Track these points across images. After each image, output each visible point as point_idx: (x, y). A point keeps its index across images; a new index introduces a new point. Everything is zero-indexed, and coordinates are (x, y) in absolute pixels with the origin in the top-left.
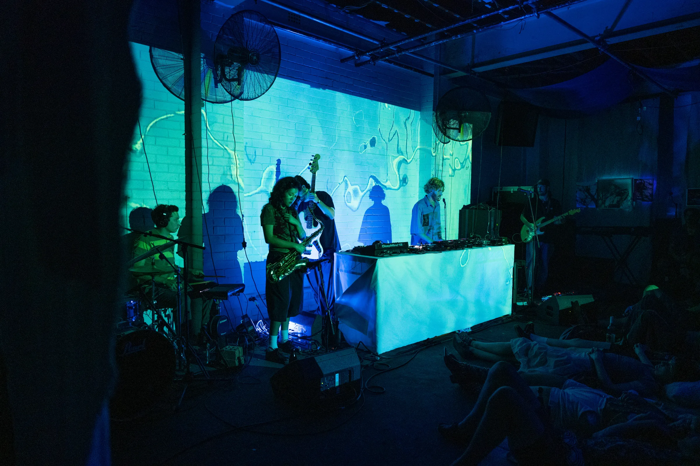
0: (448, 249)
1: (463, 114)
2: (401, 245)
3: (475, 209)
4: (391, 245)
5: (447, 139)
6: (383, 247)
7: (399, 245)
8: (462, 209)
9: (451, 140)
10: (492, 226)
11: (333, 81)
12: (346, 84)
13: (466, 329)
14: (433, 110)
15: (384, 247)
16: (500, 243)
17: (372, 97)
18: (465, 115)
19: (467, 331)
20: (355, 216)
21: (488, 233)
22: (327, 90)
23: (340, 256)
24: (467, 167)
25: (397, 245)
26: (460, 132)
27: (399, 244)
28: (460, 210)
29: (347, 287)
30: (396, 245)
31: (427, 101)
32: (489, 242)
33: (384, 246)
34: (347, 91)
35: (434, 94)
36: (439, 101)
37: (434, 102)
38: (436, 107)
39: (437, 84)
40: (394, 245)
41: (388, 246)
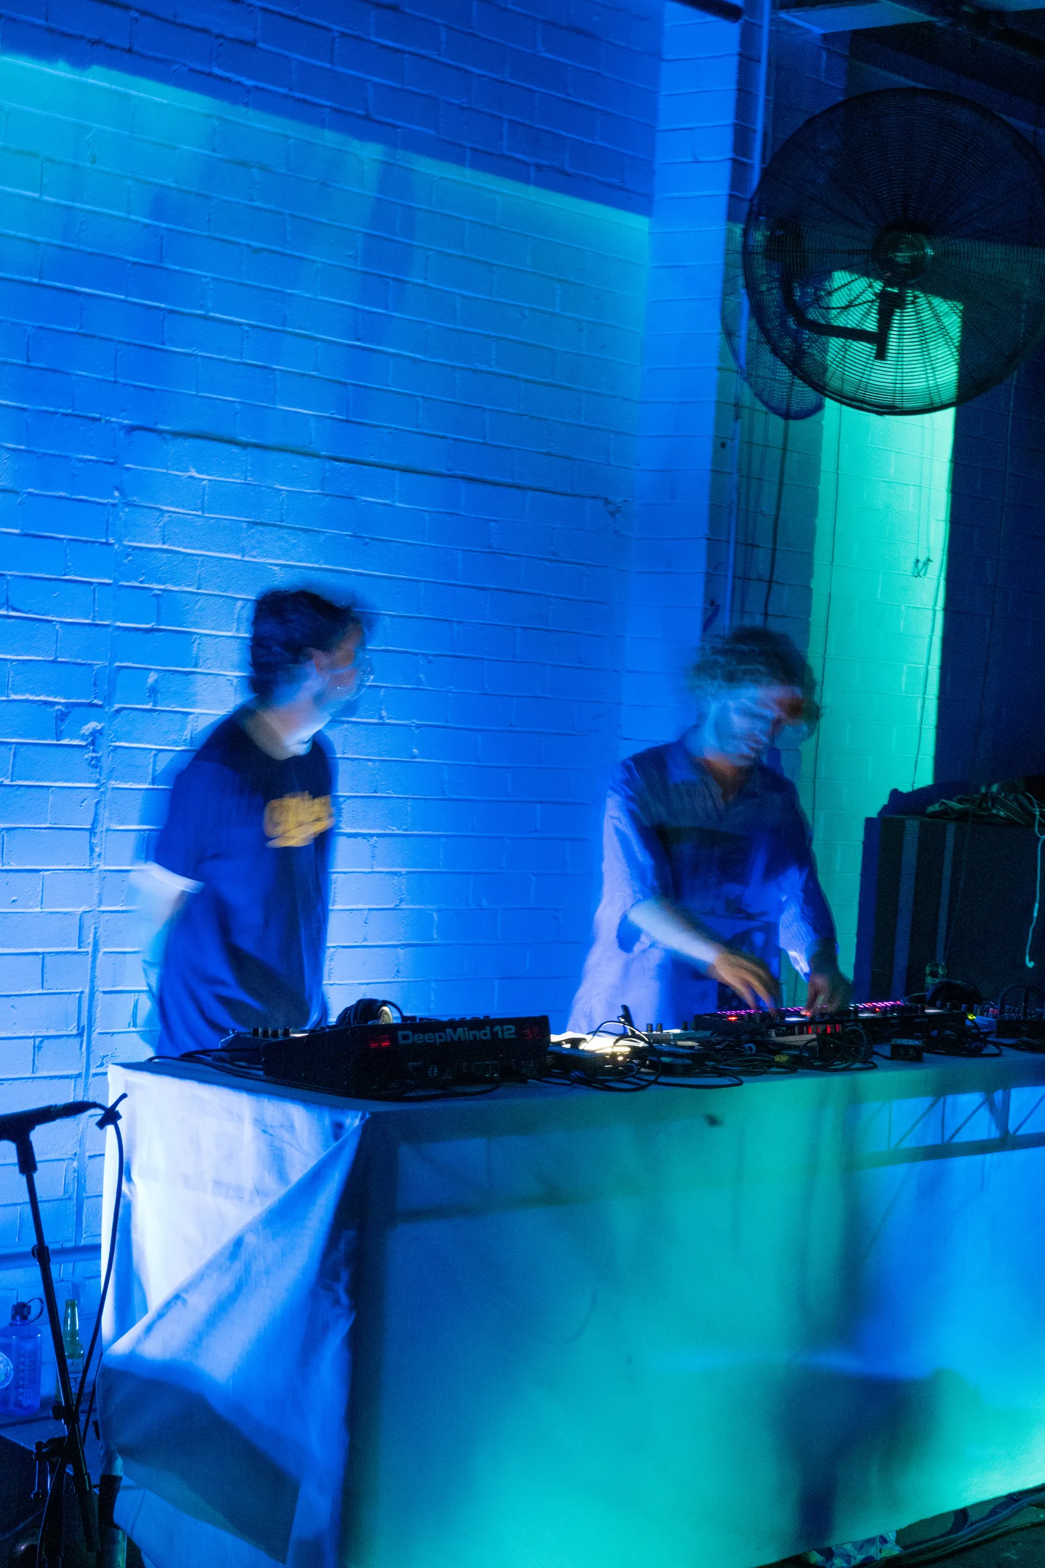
0: (779, 1065)
1: (902, 257)
2: (509, 1032)
3: (957, 819)
4: (449, 1030)
5: (805, 394)
6: (402, 1042)
7: (494, 1034)
8: (880, 813)
9: (829, 403)
11: (136, 20)
12: (218, 36)
13: (871, 1541)
14: (731, 217)
15: (410, 1041)
17: (367, 117)
18: (914, 259)
19: (872, 1551)
21: (1031, 965)
22: (96, 69)
23: (142, 1085)
24: (922, 559)
25: (484, 1034)
26: (881, 355)
27: (497, 1028)
28: (869, 821)
30: (480, 1035)
31: (697, 161)
33: (405, 1037)
34: (221, 78)
35: (736, 121)
36: (763, 160)
37: (739, 168)
38: (749, 196)
39: (759, 61)
40: (469, 1030)
41: (435, 1039)
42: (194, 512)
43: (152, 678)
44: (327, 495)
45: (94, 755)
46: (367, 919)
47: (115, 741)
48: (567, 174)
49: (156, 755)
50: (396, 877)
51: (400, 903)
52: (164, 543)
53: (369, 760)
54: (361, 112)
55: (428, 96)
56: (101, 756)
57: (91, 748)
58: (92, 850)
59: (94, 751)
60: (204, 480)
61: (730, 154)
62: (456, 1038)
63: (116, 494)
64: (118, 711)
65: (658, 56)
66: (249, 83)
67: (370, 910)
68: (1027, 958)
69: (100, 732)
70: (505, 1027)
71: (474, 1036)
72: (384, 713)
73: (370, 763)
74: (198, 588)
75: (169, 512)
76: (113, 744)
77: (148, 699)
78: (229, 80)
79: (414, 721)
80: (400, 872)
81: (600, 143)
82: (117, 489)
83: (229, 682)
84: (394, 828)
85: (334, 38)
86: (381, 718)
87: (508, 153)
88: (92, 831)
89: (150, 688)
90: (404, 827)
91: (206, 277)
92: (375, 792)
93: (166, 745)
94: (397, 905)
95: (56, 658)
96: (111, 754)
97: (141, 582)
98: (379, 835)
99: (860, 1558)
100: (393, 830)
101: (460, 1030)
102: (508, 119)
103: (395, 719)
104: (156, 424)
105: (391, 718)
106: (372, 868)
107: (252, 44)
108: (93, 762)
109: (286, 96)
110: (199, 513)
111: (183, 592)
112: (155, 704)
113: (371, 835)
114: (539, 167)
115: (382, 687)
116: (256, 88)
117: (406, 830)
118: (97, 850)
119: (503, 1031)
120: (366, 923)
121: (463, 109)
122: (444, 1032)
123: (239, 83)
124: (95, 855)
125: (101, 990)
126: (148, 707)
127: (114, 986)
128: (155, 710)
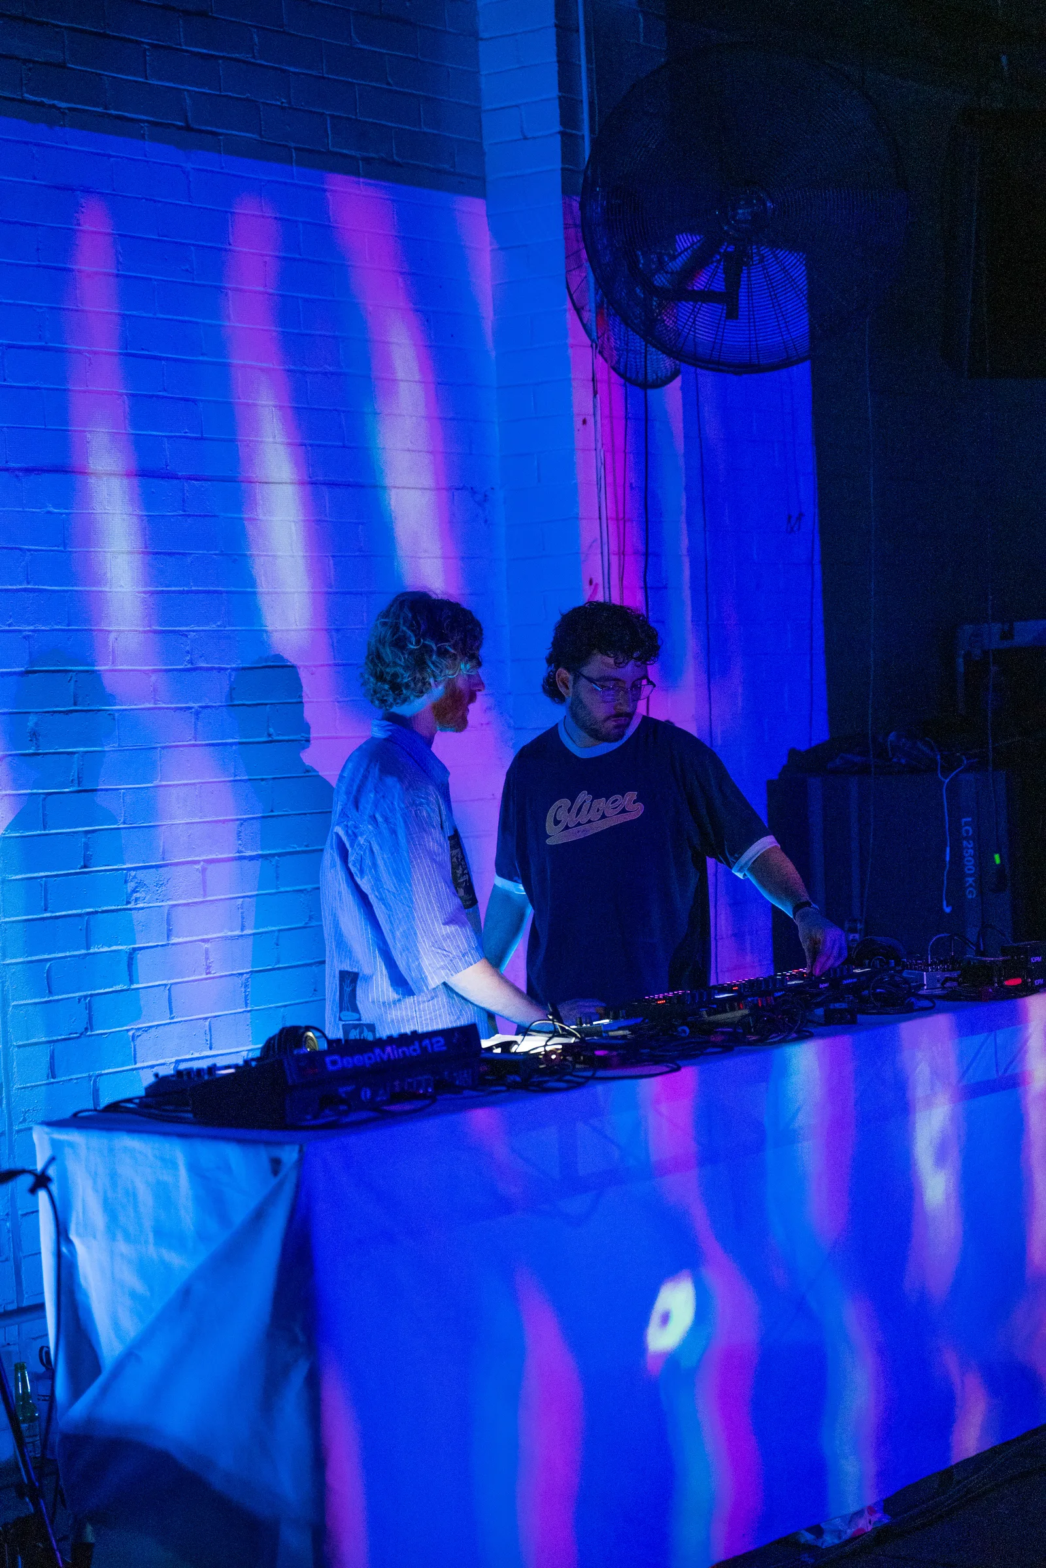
0: (715, 1045)
1: (744, 213)
2: (437, 1043)
3: (859, 772)
4: (377, 1051)
5: (660, 362)
6: (330, 1067)
7: (424, 1049)
8: (780, 774)
10: (970, 865)
12: (25, 61)
13: (859, 1513)
14: (567, 191)
15: (340, 1065)
16: (1017, 981)
17: (188, 128)
18: (755, 215)
19: (861, 1524)
20: (133, 873)
21: (948, 909)
23: (71, 1145)
24: (795, 514)
25: (414, 1049)
26: (732, 314)
27: (426, 1042)
28: (770, 783)
29: (132, 1328)
30: (409, 1051)
31: (525, 138)
32: (955, 975)
33: (334, 1063)
35: (560, 94)
36: (592, 130)
37: (569, 141)
38: (583, 167)
39: (578, 31)
40: (398, 1048)
41: (364, 1060)
42: (56, 548)
43: (32, 721)
44: (189, 516)
46: (278, 939)
48: (399, 165)
49: (44, 799)
50: (302, 895)
51: (310, 920)
52: (28, 583)
53: (262, 780)
54: (179, 123)
55: (247, 99)
60: (62, 514)
61: (558, 128)
62: (385, 1057)
65: (475, 35)
66: (63, 105)
67: (280, 931)
68: (945, 903)
70: (434, 1040)
71: (403, 1052)
72: (271, 730)
73: (263, 783)
74: (69, 626)
75: (29, 550)
77: (30, 743)
78: (42, 104)
79: (303, 735)
80: (305, 890)
81: (426, 130)
83: (112, 717)
84: (295, 846)
85: (145, 50)
86: (270, 735)
87: (335, 150)
89: (30, 732)
90: (305, 844)
91: (41, 307)
92: (272, 811)
93: (54, 787)
94: (306, 923)
97: (9, 625)
98: (279, 855)
99: (850, 1532)
100: (293, 847)
101: (389, 1049)
102: (329, 115)
103: (283, 735)
104: (7, 462)
105: (278, 735)
106: (278, 888)
107: (62, 66)
109: (102, 115)
110: (61, 548)
111: (54, 630)
112: (38, 747)
113: (273, 855)
114: (367, 160)
115: (266, 704)
116: (69, 109)
117: (307, 846)
119: (432, 1045)
120: (277, 945)
121: (283, 108)
122: (374, 1053)
123: (54, 106)
125: (15, 1044)
126: (31, 751)
127: (27, 1039)
128: (39, 754)
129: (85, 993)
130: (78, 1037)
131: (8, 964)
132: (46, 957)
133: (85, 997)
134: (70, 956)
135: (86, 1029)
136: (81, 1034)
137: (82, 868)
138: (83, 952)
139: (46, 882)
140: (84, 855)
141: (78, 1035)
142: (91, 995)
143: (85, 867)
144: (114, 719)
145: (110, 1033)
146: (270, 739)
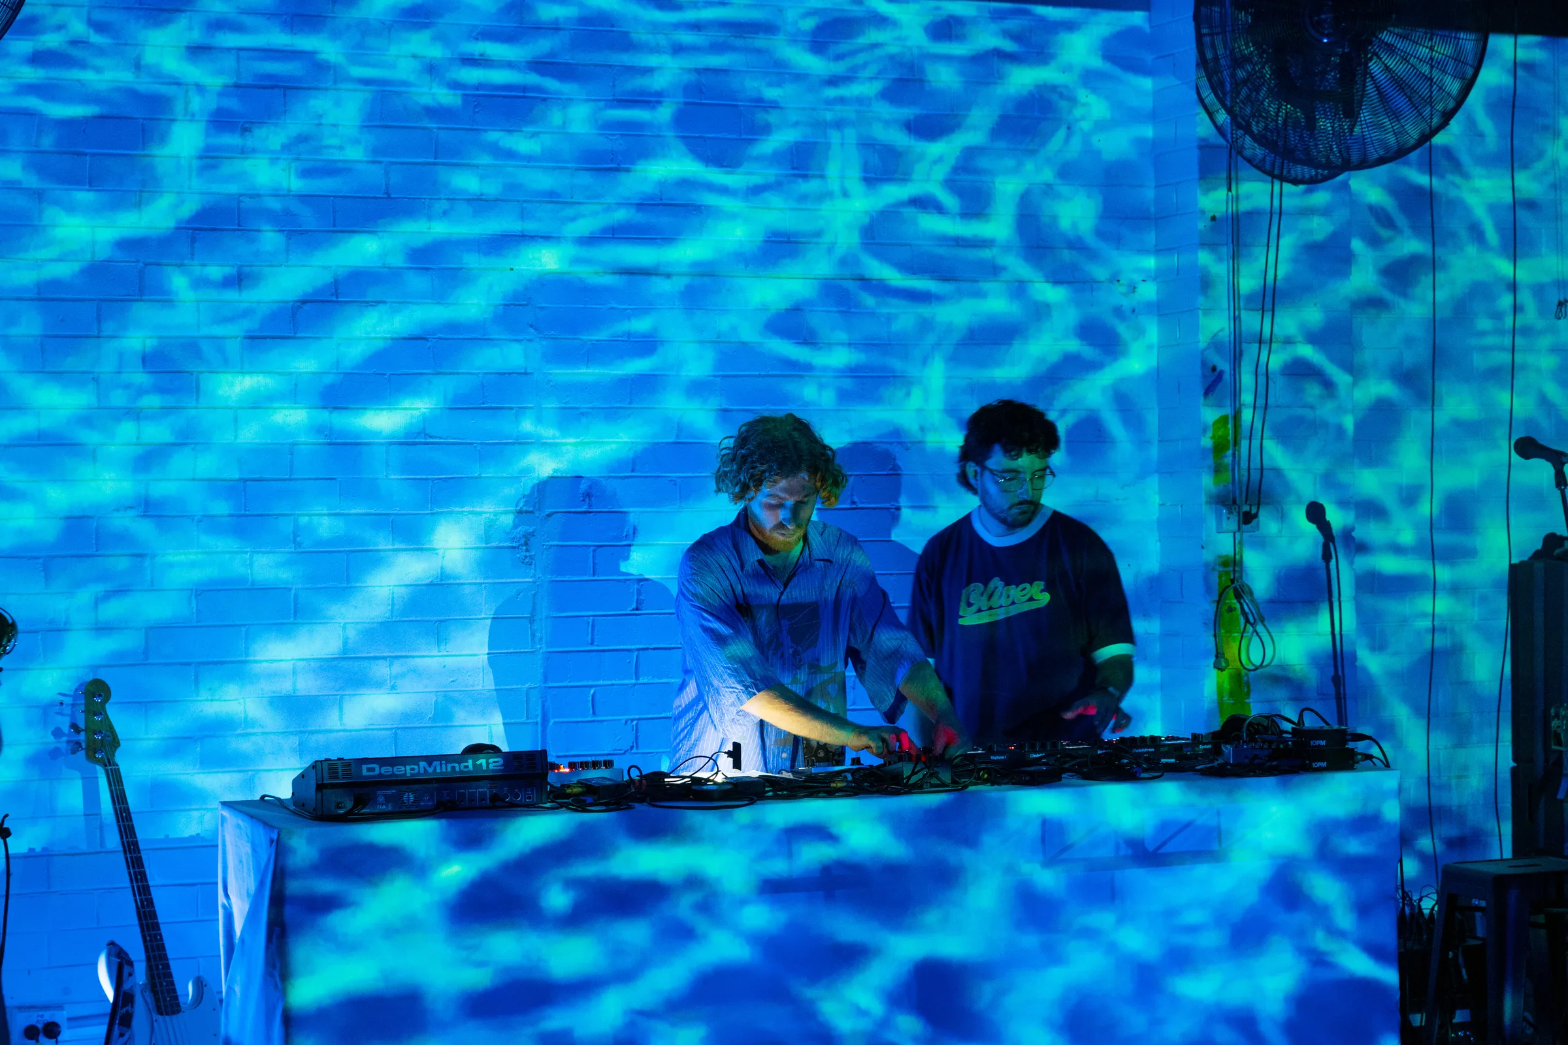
40: (446, 764)
41: (405, 770)
42: (619, 339)
43: (584, 484)
45: (528, 554)
47: (548, 541)
49: (594, 551)
52: (588, 368)
56: (535, 555)
57: (524, 548)
58: (533, 635)
59: (527, 550)
60: (627, 309)
63: (531, 330)
64: (549, 515)
69: (532, 534)
72: (856, 499)
74: (630, 404)
76: (547, 543)
77: (583, 503)
79: (892, 503)
82: (531, 326)
83: (673, 482)
86: (853, 503)
88: (531, 620)
89: (583, 494)
91: (614, 136)
93: (606, 541)
95: (480, 474)
96: (545, 552)
97: (566, 403)
103: (869, 503)
105: (864, 503)
108: (527, 560)
110: (625, 339)
111: (612, 408)
112: (590, 506)
118: (538, 634)
119: (488, 764)
124: (537, 639)
125: (554, 754)
126: (583, 509)
127: (567, 752)
128: (590, 512)
129: (632, 717)
130: (622, 754)
131: (550, 688)
132: (591, 683)
133: (632, 720)
134: (617, 685)
135: (632, 747)
136: (626, 751)
137: (633, 610)
138: (633, 681)
139: (593, 621)
140: (637, 599)
141: (622, 752)
142: (639, 719)
143: (637, 609)
144: (675, 485)
145: (657, 753)
146: (854, 506)
